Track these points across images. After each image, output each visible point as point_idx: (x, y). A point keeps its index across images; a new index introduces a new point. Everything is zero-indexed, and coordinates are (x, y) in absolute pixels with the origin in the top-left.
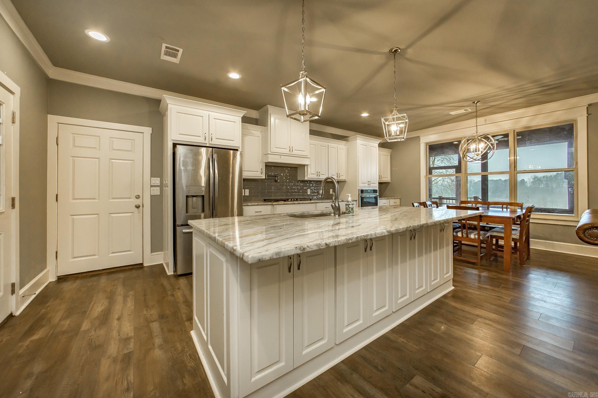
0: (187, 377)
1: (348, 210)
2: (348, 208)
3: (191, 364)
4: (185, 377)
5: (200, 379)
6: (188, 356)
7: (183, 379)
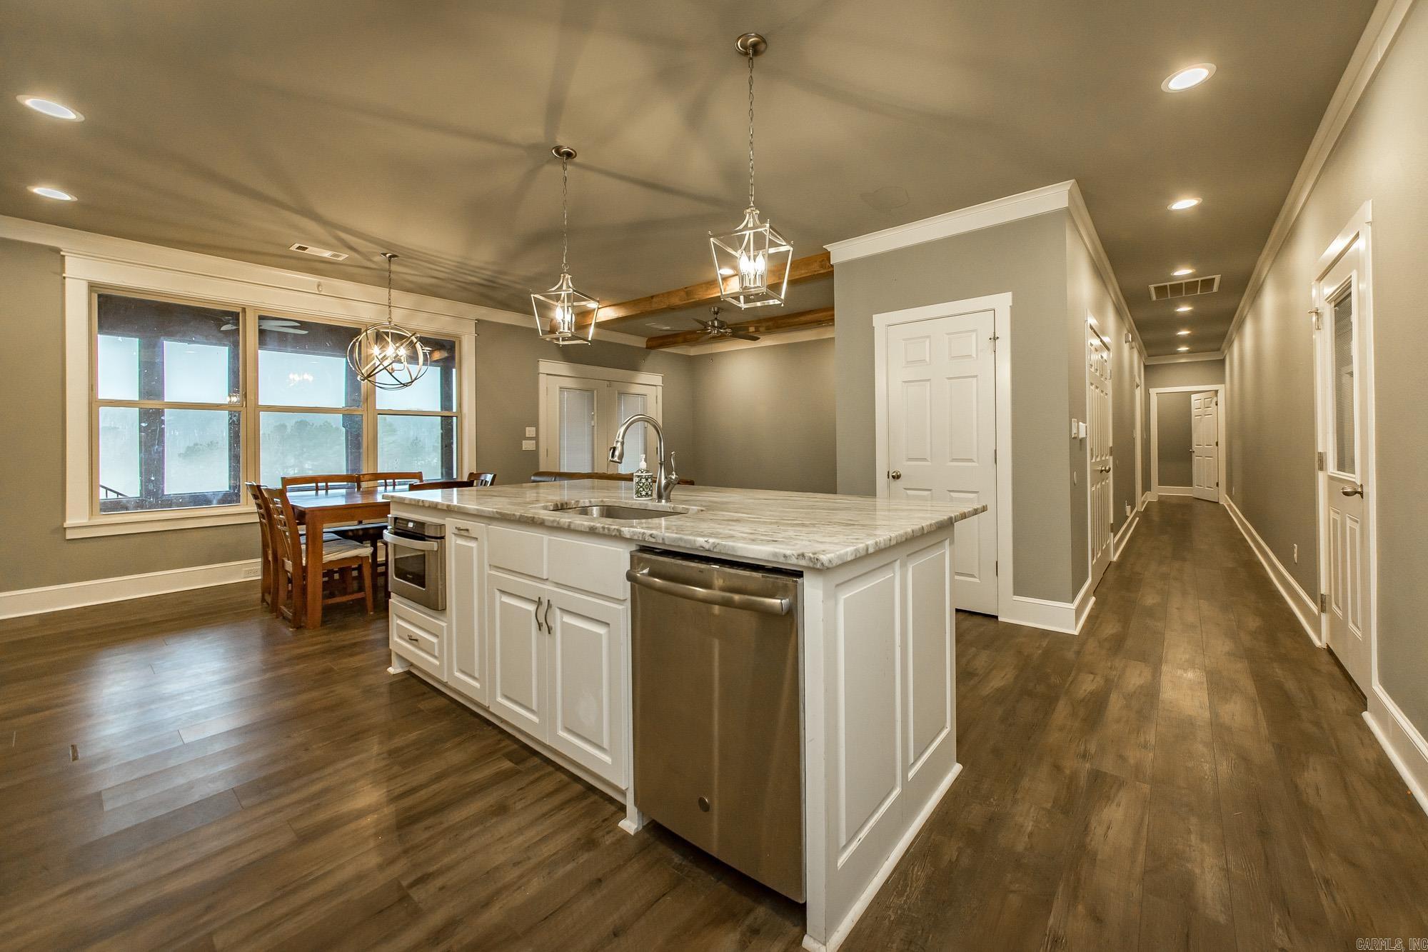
0: (947, 858)
1: (641, 485)
2: (642, 489)
3: (920, 873)
4: (950, 860)
5: (933, 837)
6: (906, 894)
7: (954, 860)
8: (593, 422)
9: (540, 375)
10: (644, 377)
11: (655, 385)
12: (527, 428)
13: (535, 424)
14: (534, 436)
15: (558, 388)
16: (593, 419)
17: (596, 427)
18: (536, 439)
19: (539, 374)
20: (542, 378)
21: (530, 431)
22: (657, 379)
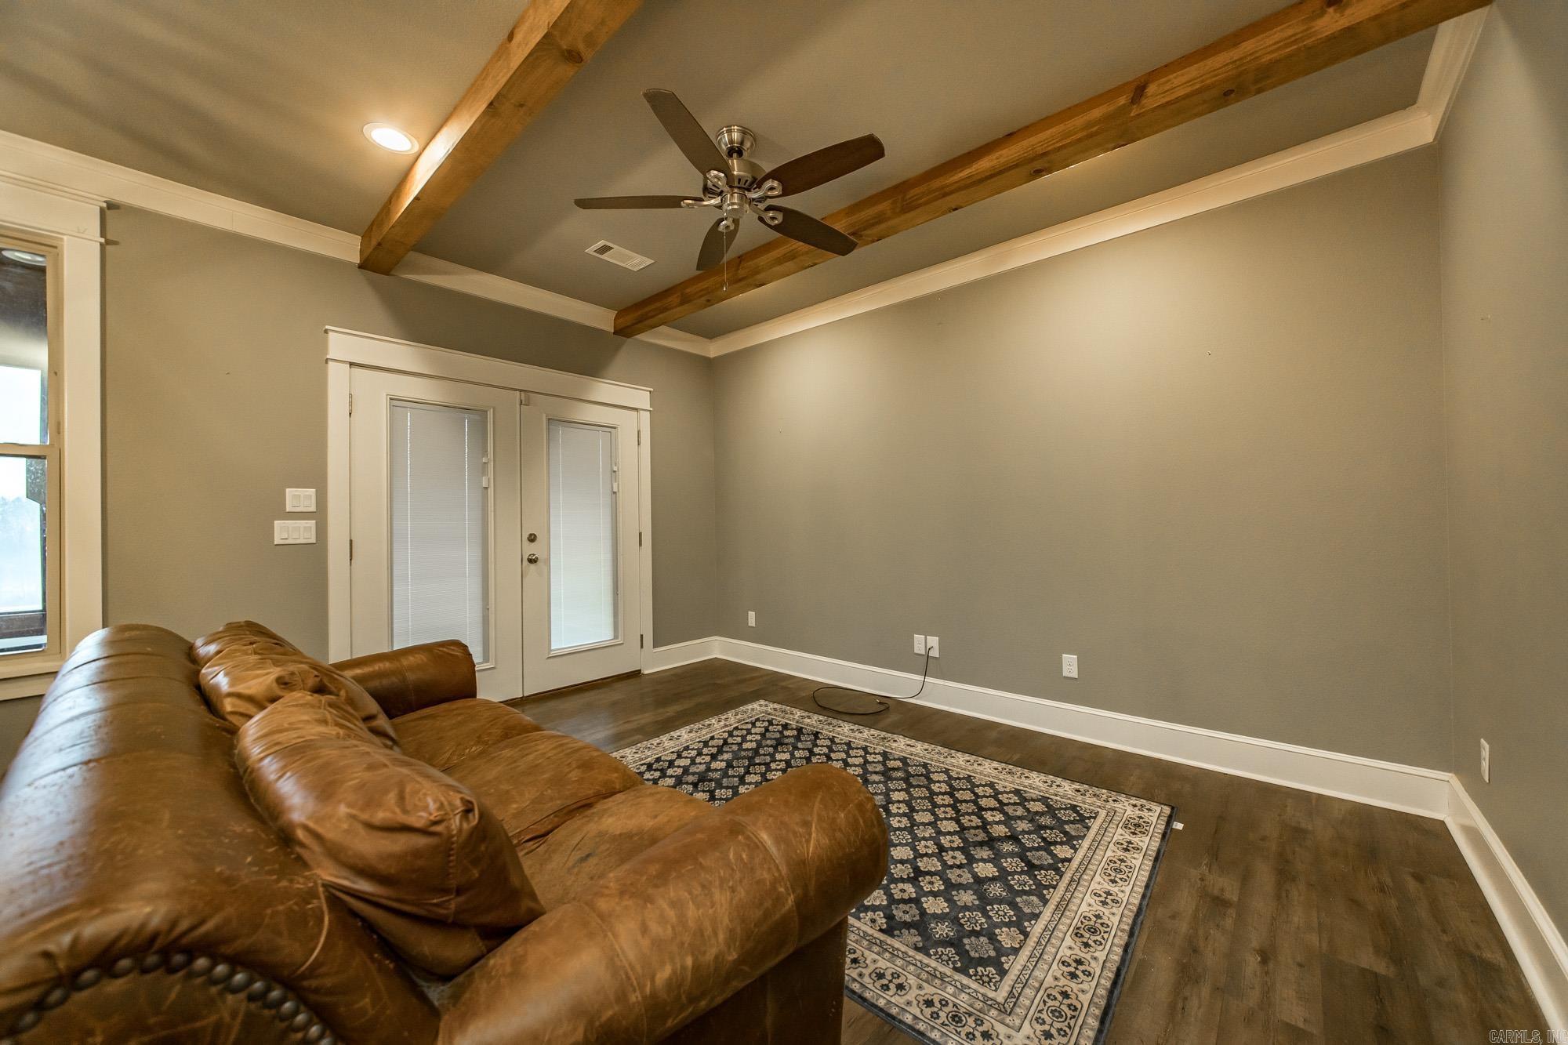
8: (484, 479)
9: (330, 363)
10: (606, 390)
11: (636, 409)
12: (287, 490)
13: (317, 479)
14: (313, 509)
15: (385, 394)
16: (484, 472)
17: (491, 491)
18: (320, 515)
19: (327, 361)
20: (337, 375)
21: (300, 498)
22: (640, 397)
